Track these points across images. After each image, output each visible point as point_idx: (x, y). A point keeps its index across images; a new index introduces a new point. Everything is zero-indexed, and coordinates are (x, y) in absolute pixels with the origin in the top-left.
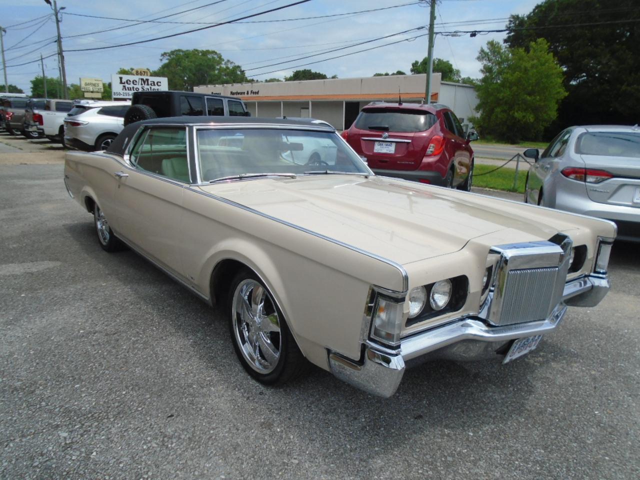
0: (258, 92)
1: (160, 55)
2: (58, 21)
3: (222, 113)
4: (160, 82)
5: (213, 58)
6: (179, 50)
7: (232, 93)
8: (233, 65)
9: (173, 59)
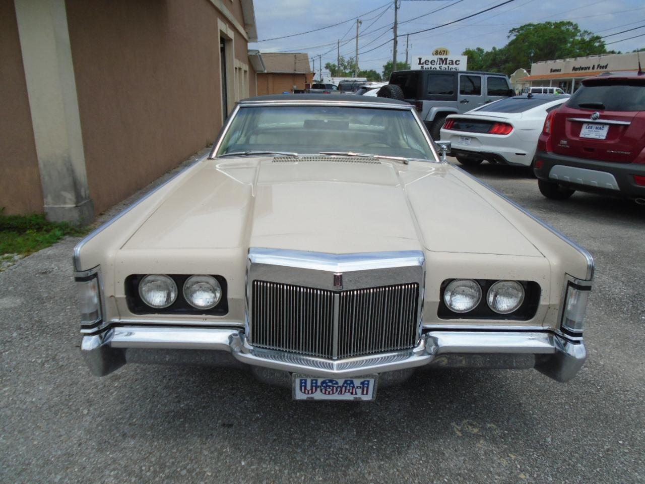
0: (607, 66)
1: (509, 31)
2: (396, 8)
3: (477, 91)
4: (459, 61)
5: (568, 30)
6: (530, 25)
7: (575, 69)
8: (590, 36)
9: (521, 35)
